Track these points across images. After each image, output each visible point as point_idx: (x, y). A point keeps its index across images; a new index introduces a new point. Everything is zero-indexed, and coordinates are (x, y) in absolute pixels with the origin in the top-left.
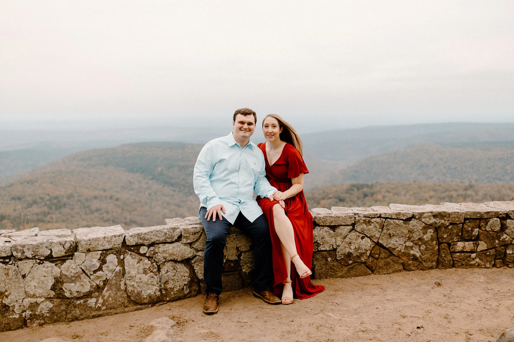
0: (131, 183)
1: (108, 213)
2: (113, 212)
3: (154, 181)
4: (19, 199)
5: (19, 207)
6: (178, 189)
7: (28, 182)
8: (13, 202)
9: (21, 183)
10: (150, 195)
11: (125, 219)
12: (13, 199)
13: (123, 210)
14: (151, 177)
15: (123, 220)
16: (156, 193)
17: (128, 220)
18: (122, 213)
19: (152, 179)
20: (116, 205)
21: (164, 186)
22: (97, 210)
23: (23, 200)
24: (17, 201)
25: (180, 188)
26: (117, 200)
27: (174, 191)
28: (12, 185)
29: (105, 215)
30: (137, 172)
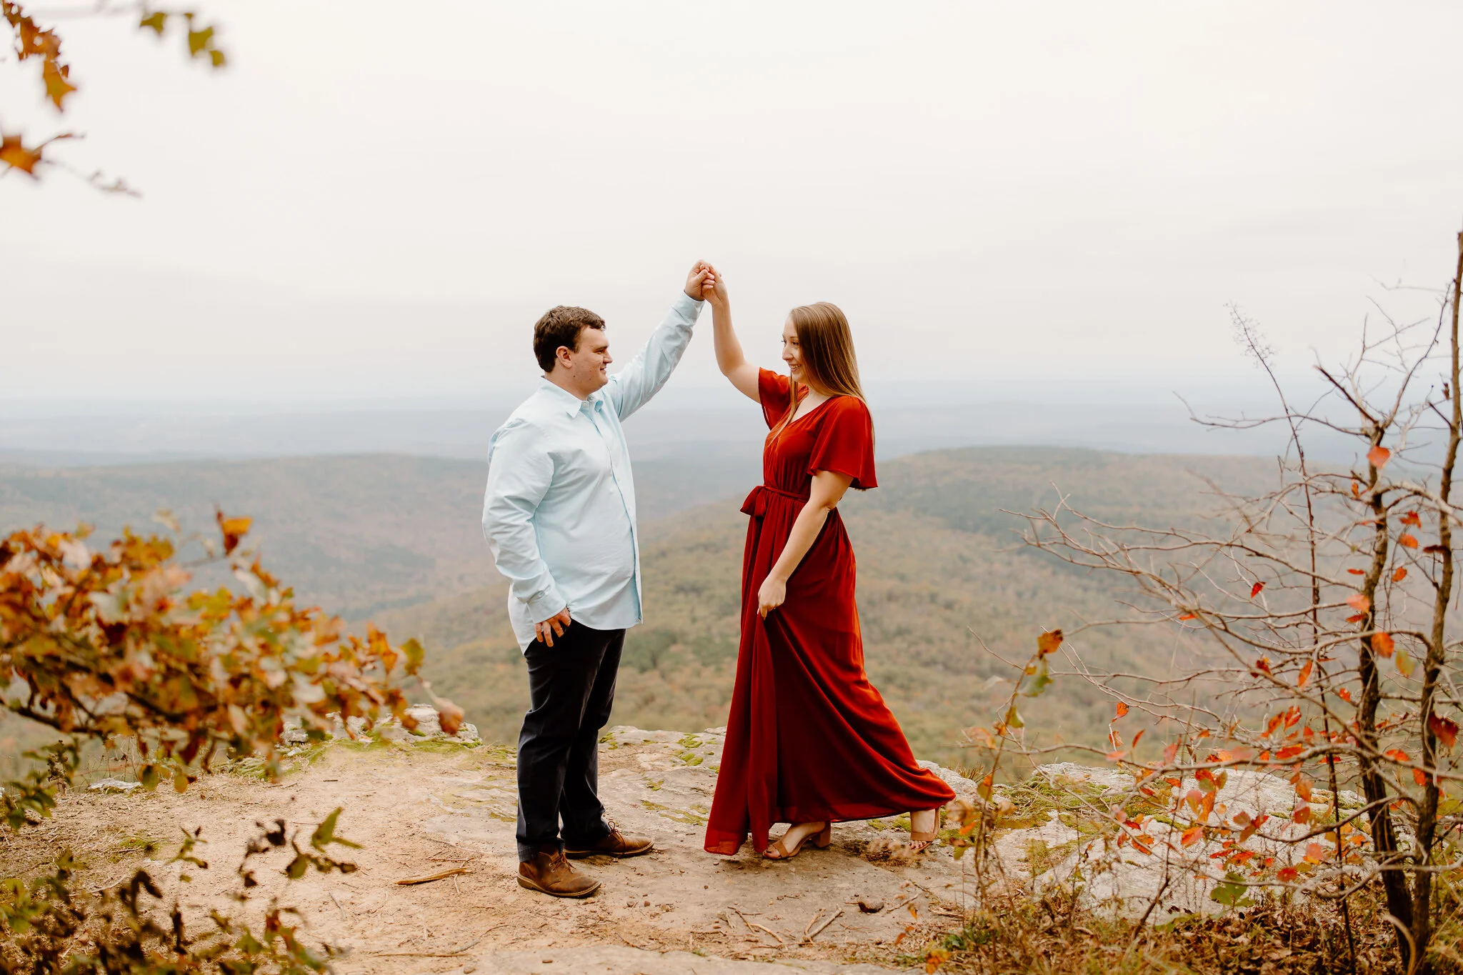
0: (964, 560)
1: (929, 641)
2: (942, 640)
3: (1025, 557)
4: (696, 590)
5: (701, 612)
6: (1094, 584)
7: (706, 547)
8: (681, 597)
9: (690, 550)
10: (1019, 595)
11: (978, 661)
12: (680, 589)
13: (968, 635)
14: (1016, 546)
15: (972, 664)
16: (1034, 594)
17: (986, 666)
18: (968, 645)
19: (1020, 552)
20: (947, 620)
21: (1054, 573)
22: (901, 632)
23: (706, 593)
24: (692, 596)
25: (1101, 581)
26: (949, 606)
27: (1086, 589)
28: (663, 554)
29: (922, 647)
30: (976, 529)
